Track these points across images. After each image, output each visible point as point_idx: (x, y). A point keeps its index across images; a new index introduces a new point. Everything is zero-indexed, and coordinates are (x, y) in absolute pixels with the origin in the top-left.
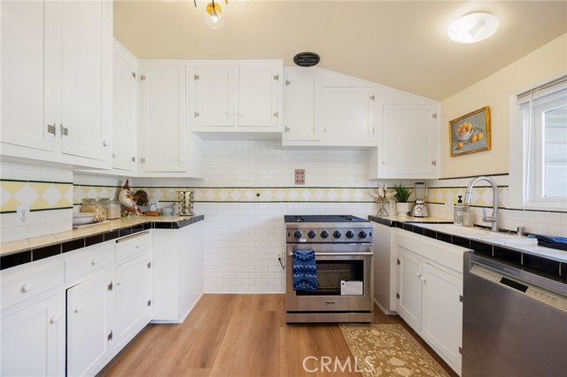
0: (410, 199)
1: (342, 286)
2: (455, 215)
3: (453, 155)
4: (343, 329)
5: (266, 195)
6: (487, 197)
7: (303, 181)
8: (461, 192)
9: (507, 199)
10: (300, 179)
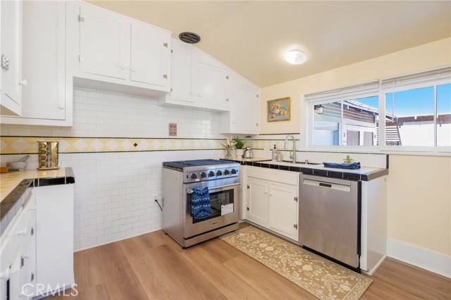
0: (244, 147)
1: (222, 209)
2: (273, 156)
3: (269, 121)
4: (223, 238)
5: (143, 145)
6: (290, 146)
7: (175, 133)
8: (274, 142)
9: (299, 146)
10: (173, 131)
